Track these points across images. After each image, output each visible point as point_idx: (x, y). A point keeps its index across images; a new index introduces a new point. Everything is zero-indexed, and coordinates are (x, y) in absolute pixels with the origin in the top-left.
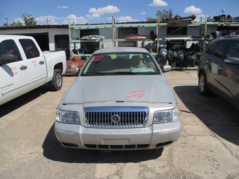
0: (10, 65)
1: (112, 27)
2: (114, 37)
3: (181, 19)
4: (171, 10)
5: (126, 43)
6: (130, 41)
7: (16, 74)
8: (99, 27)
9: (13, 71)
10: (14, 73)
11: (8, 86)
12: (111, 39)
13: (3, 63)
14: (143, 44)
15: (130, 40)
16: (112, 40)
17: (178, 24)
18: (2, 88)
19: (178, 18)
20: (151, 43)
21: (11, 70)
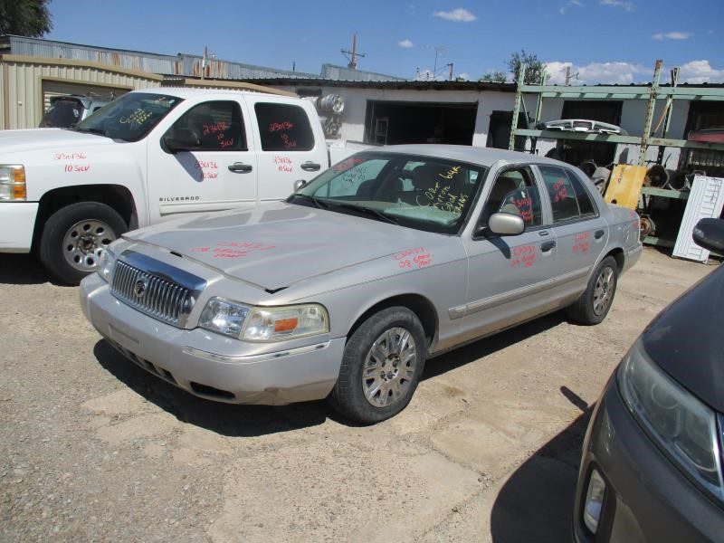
0: (201, 156)
1: (648, 97)
2: (648, 130)
5: (712, 155)
6: (708, 151)
7: (211, 177)
8: (618, 94)
9: (205, 170)
10: (206, 175)
11: (182, 199)
12: (638, 136)
13: (182, 147)
15: (705, 147)
16: (639, 140)
18: (161, 200)
21: (199, 166)
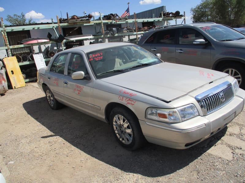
2: (8, 43)
3: (78, 18)
4: (23, 14)
14: (40, 49)
17: (78, 24)
19: (76, 17)
20: (49, 46)
